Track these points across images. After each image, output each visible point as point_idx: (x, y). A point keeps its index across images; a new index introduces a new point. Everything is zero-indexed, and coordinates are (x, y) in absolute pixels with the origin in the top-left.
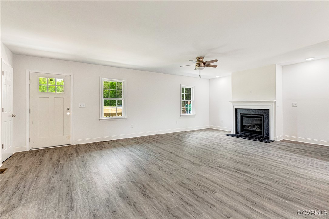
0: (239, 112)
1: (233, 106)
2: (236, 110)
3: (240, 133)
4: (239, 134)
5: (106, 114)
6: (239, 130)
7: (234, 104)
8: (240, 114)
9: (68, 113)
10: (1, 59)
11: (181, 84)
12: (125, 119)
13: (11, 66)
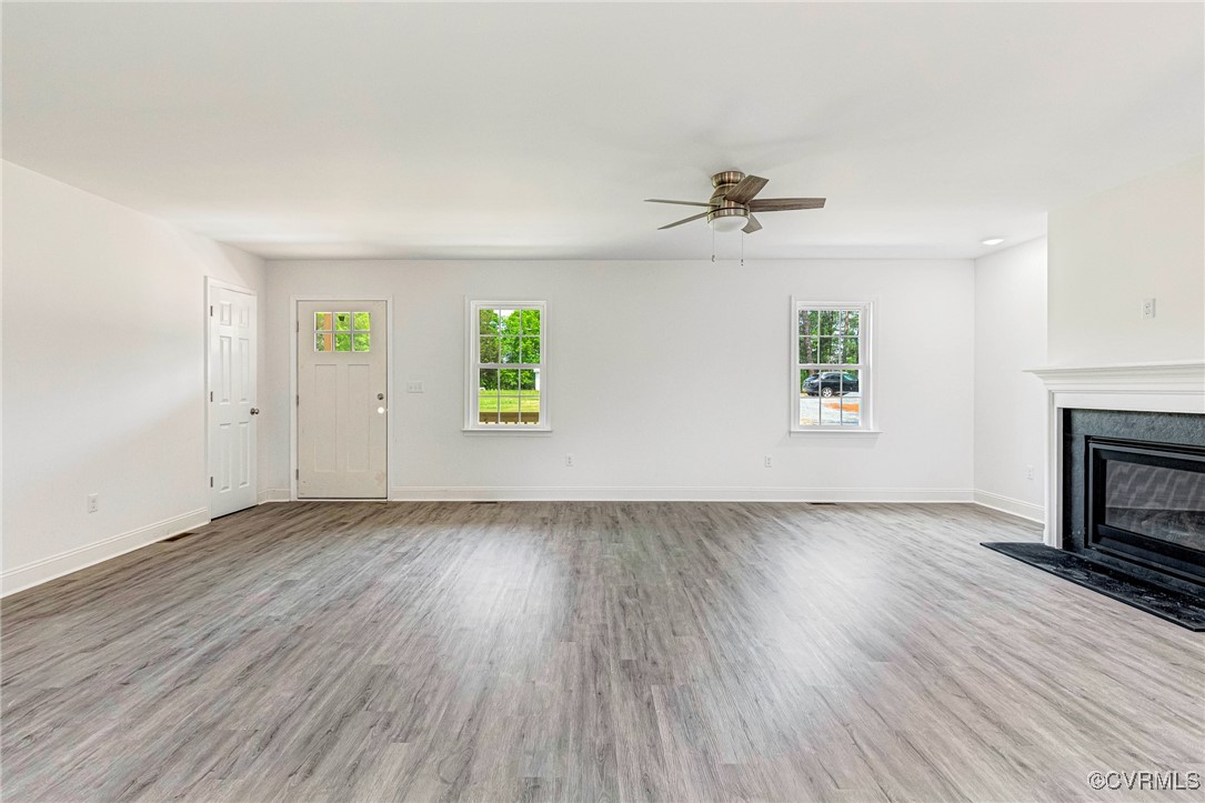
0: (1080, 430)
1: (1052, 395)
2: (1067, 414)
3: (1087, 546)
4: (1078, 550)
5: (485, 417)
6: (1078, 532)
7: (1056, 384)
8: (1087, 438)
9: (381, 410)
10: (206, 278)
11: (790, 298)
12: (546, 435)
13: (252, 292)
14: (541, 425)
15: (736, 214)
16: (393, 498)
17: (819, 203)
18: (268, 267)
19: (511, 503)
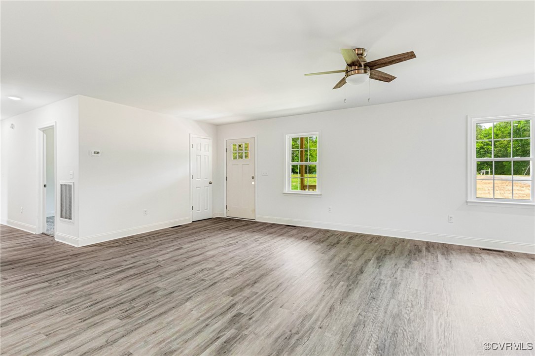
9: (253, 183)
10: (190, 134)
11: (467, 116)
12: (318, 196)
13: (210, 138)
14: (317, 191)
15: (358, 73)
16: (257, 220)
17: (411, 55)
18: (217, 129)
19: (302, 227)
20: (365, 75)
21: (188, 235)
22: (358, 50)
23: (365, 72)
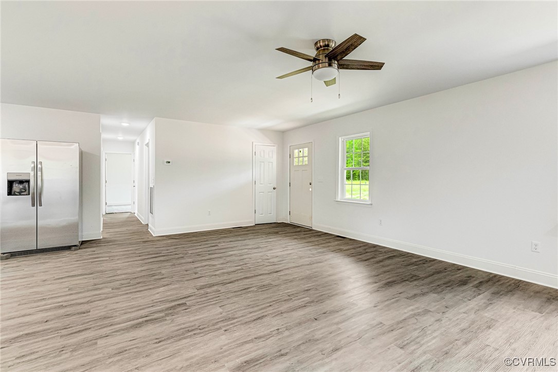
9: (310, 189)
10: (253, 142)
12: (369, 206)
13: (275, 145)
16: (313, 228)
18: (283, 135)
19: (351, 240)
20: (330, 69)
21: (236, 236)
22: (323, 42)
23: (330, 65)
